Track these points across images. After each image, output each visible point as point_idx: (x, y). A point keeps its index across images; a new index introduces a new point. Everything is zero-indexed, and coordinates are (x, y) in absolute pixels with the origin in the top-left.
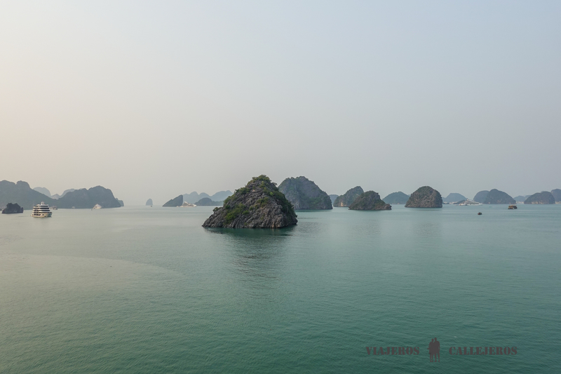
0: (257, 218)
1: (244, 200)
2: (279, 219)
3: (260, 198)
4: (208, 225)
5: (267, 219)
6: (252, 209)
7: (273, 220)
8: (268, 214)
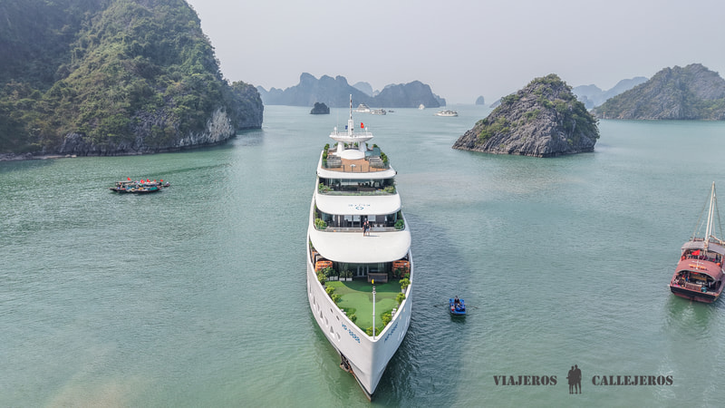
0: (517, 138)
1: (507, 112)
2: (545, 141)
3: (529, 111)
4: (458, 145)
5: (530, 140)
6: (515, 126)
7: (537, 143)
8: (533, 134)
